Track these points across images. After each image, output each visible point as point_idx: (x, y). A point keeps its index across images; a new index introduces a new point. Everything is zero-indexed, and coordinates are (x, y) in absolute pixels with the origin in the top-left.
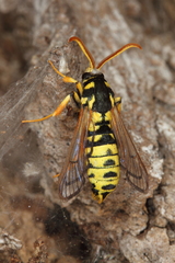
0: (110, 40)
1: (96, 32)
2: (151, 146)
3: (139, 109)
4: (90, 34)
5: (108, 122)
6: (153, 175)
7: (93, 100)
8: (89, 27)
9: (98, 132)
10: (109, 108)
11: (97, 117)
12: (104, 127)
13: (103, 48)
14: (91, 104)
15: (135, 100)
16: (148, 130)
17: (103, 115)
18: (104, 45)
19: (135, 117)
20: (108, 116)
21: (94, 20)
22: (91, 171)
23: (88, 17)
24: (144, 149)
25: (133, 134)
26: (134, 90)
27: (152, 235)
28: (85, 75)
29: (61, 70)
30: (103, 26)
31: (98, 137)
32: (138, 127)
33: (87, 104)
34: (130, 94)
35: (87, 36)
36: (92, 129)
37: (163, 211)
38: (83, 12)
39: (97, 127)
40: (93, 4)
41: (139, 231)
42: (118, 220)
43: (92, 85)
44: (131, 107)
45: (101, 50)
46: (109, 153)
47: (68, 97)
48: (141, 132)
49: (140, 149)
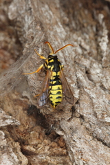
1: (52, 33)
2: (74, 84)
3: (69, 67)
4: (49, 34)
5: (59, 76)
6: (75, 96)
8: (49, 31)
9: (54, 80)
11: (54, 74)
12: (57, 78)
13: (55, 40)
14: (52, 68)
15: (68, 63)
16: (73, 76)
17: (57, 73)
19: (68, 71)
21: (51, 27)
22: (51, 96)
23: (48, 26)
24: (72, 85)
25: (67, 79)
26: (67, 59)
27: (74, 121)
29: (40, 53)
30: (54, 30)
31: (54, 82)
32: (69, 76)
33: (50, 69)
34: (66, 61)
36: (52, 79)
37: (78, 111)
38: (46, 24)
39: (54, 78)
41: (68, 118)
42: (60, 114)
43: (52, 61)
44: (66, 67)
46: (59, 89)
47: (42, 65)
48: (70, 78)
49: (70, 86)
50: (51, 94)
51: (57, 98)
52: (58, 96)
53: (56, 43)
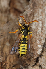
0: (43, 14)
1: (41, 10)
2: (41, 45)
3: (43, 34)
4: (39, 11)
5: (26, 38)
6: (38, 53)
7: (23, 32)
8: (39, 9)
9: (23, 40)
10: (27, 35)
11: (23, 36)
13: (40, 15)
15: (43, 31)
16: (42, 40)
17: (25, 36)
18: (41, 15)
19: (41, 36)
20: (26, 37)
21: (42, 7)
23: (40, 6)
24: (38, 45)
25: (37, 41)
27: (35, 67)
28: (24, 25)
29: (19, 22)
30: (43, 9)
31: (22, 42)
32: (40, 39)
33: (21, 33)
34: (42, 29)
35: (37, 11)
36: (21, 39)
37: (39, 62)
38: (40, 4)
39: (23, 39)
40: (44, 2)
41: (32, 65)
42: (29, 61)
43: (24, 28)
44: (40, 33)
45: (39, 16)
46: (24, 46)
48: (40, 41)
49: (37, 45)
50: (19, 48)
51: (22, 52)
52: (23, 50)
53: (41, 17)
